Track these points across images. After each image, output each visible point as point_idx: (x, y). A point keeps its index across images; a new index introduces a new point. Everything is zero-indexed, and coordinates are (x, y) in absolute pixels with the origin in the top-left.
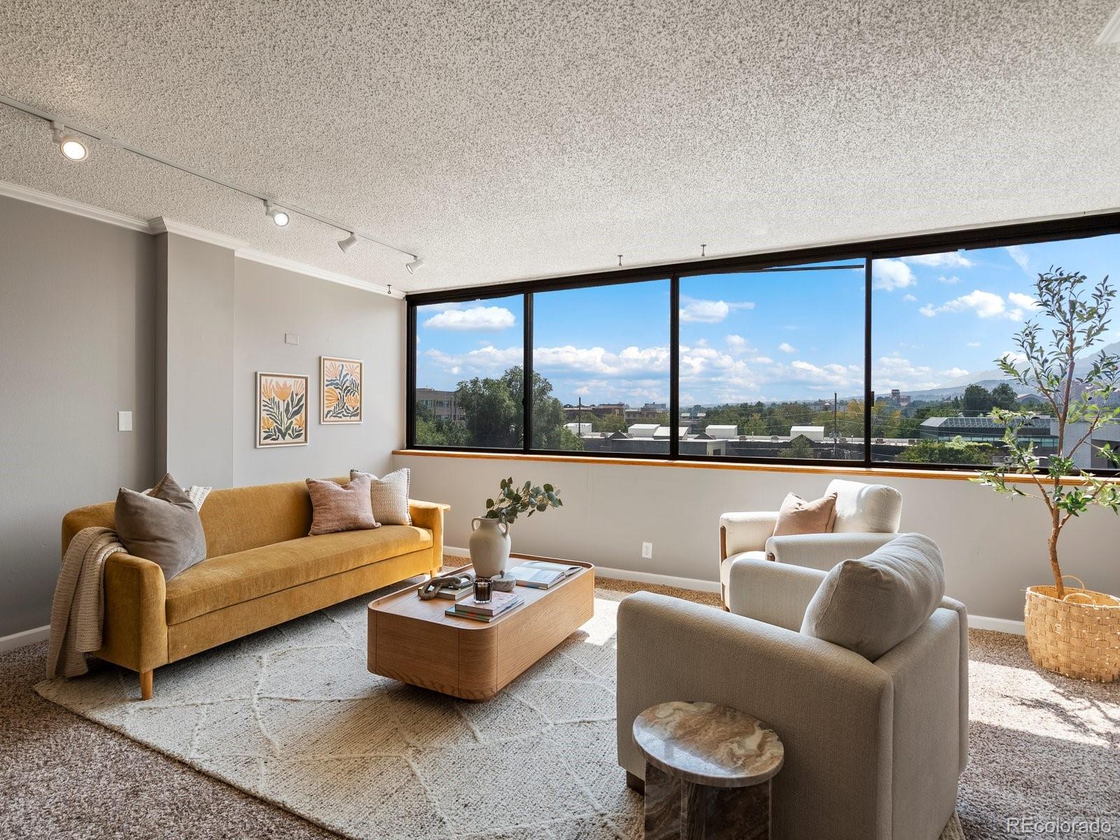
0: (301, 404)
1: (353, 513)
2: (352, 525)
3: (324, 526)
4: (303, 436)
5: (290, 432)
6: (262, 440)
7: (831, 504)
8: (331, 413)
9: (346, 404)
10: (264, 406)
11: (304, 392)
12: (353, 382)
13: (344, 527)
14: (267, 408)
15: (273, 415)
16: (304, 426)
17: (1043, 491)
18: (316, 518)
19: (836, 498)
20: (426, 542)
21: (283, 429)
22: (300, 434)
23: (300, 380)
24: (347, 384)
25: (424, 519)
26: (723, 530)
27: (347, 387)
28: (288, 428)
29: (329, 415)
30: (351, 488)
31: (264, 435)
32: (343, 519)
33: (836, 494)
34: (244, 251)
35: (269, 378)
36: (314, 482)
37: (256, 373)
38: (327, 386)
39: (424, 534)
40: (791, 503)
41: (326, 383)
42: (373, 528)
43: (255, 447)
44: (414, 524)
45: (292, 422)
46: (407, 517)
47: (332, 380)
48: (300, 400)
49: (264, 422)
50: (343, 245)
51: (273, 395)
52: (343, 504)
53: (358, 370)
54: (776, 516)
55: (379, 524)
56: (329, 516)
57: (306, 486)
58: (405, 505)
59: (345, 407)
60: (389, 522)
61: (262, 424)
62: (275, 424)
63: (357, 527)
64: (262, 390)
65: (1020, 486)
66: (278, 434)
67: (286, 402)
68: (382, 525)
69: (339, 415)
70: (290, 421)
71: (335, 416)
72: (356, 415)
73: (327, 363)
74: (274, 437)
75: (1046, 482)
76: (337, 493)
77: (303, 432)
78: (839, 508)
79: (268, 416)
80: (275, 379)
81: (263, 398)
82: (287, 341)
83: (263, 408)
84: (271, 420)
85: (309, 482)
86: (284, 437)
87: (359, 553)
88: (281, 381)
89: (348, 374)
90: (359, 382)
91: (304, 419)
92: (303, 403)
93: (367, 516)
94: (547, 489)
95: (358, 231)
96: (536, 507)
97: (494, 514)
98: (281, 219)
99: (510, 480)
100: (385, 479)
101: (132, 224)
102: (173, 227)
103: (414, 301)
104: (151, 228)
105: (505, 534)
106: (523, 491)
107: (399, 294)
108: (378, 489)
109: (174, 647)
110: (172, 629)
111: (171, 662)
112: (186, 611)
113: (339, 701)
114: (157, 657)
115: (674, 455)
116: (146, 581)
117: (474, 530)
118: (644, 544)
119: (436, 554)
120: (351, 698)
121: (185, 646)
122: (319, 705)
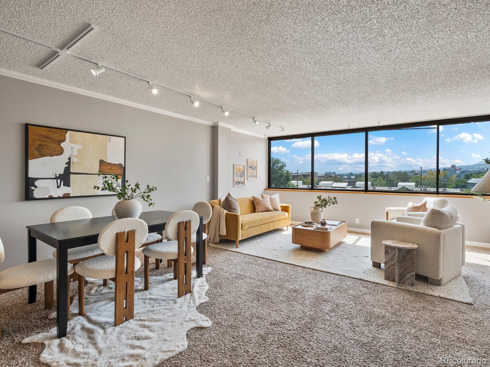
1: (267, 206)
2: (267, 210)
3: (260, 210)
5: (241, 182)
6: (235, 185)
7: (425, 205)
11: (244, 170)
13: (265, 210)
15: (237, 177)
16: (244, 181)
18: (257, 207)
19: (426, 203)
20: (287, 216)
21: (239, 181)
22: (243, 183)
23: (243, 166)
24: (253, 167)
25: (285, 209)
26: (387, 213)
29: (249, 177)
30: (265, 199)
31: (235, 183)
32: (265, 208)
33: (426, 201)
34: (233, 129)
35: (236, 166)
36: (255, 197)
37: (234, 165)
39: (287, 214)
40: (411, 204)
41: (249, 167)
42: (273, 211)
43: (233, 187)
44: (282, 211)
45: (241, 179)
46: (280, 209)
48: (243, 172)
49: (235, 179)
50: (267, 127)
51: (237, 171)
52: (264, 203)
53: (256, 163)
54: (406, 209)
55: (273, 210)
56: (261, 207)
57: (252, 199)
58: (279, 205)
59: (253, 175)
60: (276, 210)
63: (268, 210)
64: (235, 170)
67: (240, 173)
71: (251, 178)
72: (255, 177)
73: (249, 161)
74: (237, 184)
76: (262, 200)
78: (427, 206)
80: (238, 166)
81: (235, 172)
82: (240, 154)
83: (235, 175)
84: (237, 179)
85: (253, 197)
86: (239, 184)
87: (273, 217)
88: (239, 166)
89: (254, 164)
90: (256, 166)
91: (244, 178)
92: (244, 173)
93: (270, 207)
94: (335, 198)
95: (271, 123)
96: (331, 204)
97: (317, 206)
98: (257, 123)
99: (321, 196)
100: (272, 197)
101: (209, 124)
102: (221, 124)
103: (270, 139)
104: (214, 124)
105: (322, 211)
106: (327, 199)
107: (267, 137)
108: (271, 199)
109: (242, 236)
110: (242, 231)
111: (242, 239)
112: (245, 227)
113: (287, 250)
114: (240, 238)
115: (366, 190)
116: (239, 218)
117: (311, 210)
118: (356, 219)
119: (289, 220)
120: (289, 250)
121: (244, 236)
122: (282, 251)
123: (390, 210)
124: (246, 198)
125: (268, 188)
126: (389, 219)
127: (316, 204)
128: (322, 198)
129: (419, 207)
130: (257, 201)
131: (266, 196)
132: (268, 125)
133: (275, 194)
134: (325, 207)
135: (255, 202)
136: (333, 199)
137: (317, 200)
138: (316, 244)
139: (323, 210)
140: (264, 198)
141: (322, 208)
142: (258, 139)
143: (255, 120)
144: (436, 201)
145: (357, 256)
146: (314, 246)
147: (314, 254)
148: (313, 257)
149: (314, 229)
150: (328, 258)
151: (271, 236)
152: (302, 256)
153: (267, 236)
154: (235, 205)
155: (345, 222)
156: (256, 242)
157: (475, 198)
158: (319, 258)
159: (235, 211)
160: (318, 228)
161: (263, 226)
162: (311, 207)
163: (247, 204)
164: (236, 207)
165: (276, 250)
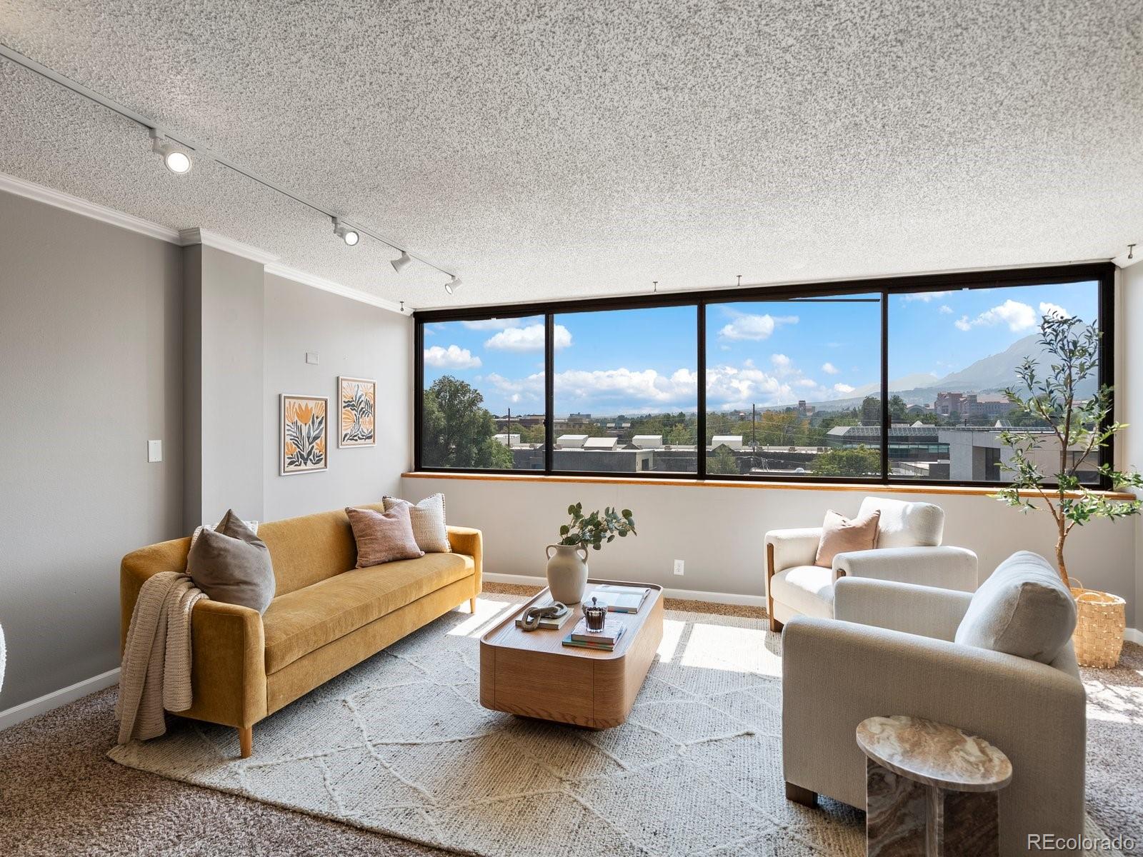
0: (321, 427)
1: (400, 543)
2: (398, 556)
3: (372, 558)
4: (323, 461)
5: (311, 457)
6: (286, 465)
7: (875, 521)
8: (348, 436)
9: (362, 427)
10: (288, 430)
11: (324, 415)
12: (367, 403)
13: (391, 557)
14: (290, 433)
15: (297, 441)
16: (324, 451)
17: (1050, 504)
18: (362, 549)
19: (879, 515)
20: (470, 569)
21: (305, 454)
22: (321, 459)
23: (320, 402)
24: (362, 405)
25: (464, 545)
26: (770, 547)
27: (362, 408)
28: (309, 453)
29: (346, 439)
30: (394, 516)
31: (288, 461)
32: (391, 549)
33: (879, 511)
34: (274, 266)
35: (292, 401)
36: (355, 511)
37: (280, 396)
38: (344, 407)
39: (469, 561)
40: (834, 522)
41: (344, 404)
42: (419, 557)
43: (280, 475)
44: (454, 550)
45: (313, 446)
46: (446, 545)
47: (349, 401)
48: (320, 423)
49: (288, 446)
50: (397, 265)
51: (296, 418)
52: (389, 533)
53: (372, 390)
54: (820, 532)
55: (422, 553)
56: (376, 547)
57: (346, 516)
58: (443, 532)
59: (360, 430)
60: (431, 550)
61: (286, 450)
62: (298, 450)
63: (404, 557)
64: (286, 414)
65: (1032, 501)
66: (300, 460)
67: (308, 425)
68: (426, 552)
69: (355, 438)
70: (311, 446)
71: (351, 439)
72: (370, 438)
73: (345, 384)
74: (297, 463)
75: (1054, 496)
77: (323, 456)
78: (882, 525)
79: (292, 441)
80: (300, 401)
81: (287, 422)
82: (309, 361)
83: (287, 433)
84: (294, 446)
85: (349, 511)
86: (305, 464)
88: (303, 403)
89: (362, 395)
90: (372, 402)
91: (324, 443)
92: (323, 425)
93: (412, 545)
94: (627, 514)
95: (410, 250)
96: (616, 533)
97: (570, 541)
98: (351, 238)
99: (579, 505)
100: (421, 505)
101: (161, 234)
102: (209, 238)
103: (421, 318)
104: (181, 239)
105: (584, 561)
106: (602, 517)
107: (409, 312)
108: (416, 516)
109: (272, 698)
110: (270, 678)
111: (270, 714)
112: (283, 659)
113: (460, 741)
114: (258, 710)
115: (702, 475)
116: (250, 629)
117: (549, 558)
118: (676, 562)
119: (477, 581)
120: (470, 736)
121: (282, 696)
122: (442, 747)
123: (778, 539)
124: (323, 518)
125: (416, 471)
126: (776, 567)
127: (564, 536)
128: (586, 513)
129: (861, 528)
130: (361, 526)
131: (398, 505)
132: (399, 256)
133: (430, 494)
134: (597, 547)
135: (355, 529)
136: (620, 515)
137: (568, 519)
138: (575, 709)
139: (589, 556)
140: (392, 511)
141: (584, 548)
142: (379, 317)
143: (342, 229)
144: (909, 510)
145: (716, 738)
146: (563, 716)
147: (563, 748)
148: (562, 775)
149: (565, 645)
150: (620, 773)
151: (408, 656)
152: (518, 772)
153: (396, 657)
154: (246, 564)
155: (658, 589)
156: (343, 698)
157: (990, 496)
158: (586, 775)
159: (243, 591)
160: (576, 642)
161: (377, 626)
162: (550, 546)
163: (325, 539)
164: (249, 571)
165: (415, 744)
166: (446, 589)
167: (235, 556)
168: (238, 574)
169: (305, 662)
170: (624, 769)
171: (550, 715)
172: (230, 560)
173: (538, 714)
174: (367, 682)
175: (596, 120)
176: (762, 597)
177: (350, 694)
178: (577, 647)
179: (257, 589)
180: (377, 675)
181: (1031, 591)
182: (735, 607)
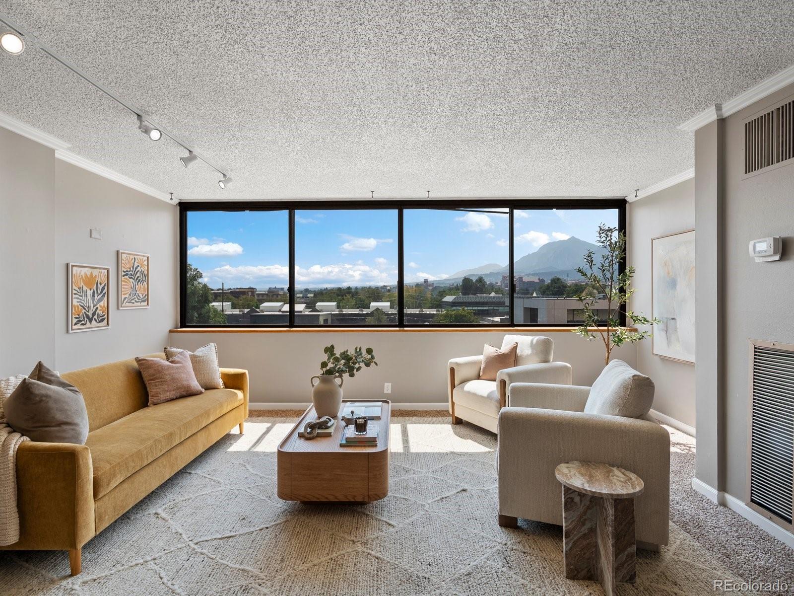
0: (104, 292)
1: (185, 383)
2: (185, 393)
3: (163, 396)
4: (106, 321)
5: (95, 317)
6: (73, 325)
7: (515, 349)
8: (127, 300)
9: (138, 292)
10: (75, 294)
11: (106, 282)
12: (142, 273)
13: (178, 395)
14: (77, 296)
15: (83, 303)
16: (106, 312)
17: (602, 335)
18: (152, 390)
19: (517, 345)
20: (241, 400)
21: (90, 315)
22: (104, 318)
23: (103, 271)
24: (138, 275)
25: (234, 382)
26: (452, 370)
27: (138, 277)
28: (94, 314)
29: (125, 302)
30: (177, 362)
31: (75, 321)
32: (178, 388)
33: (517, 343)
34: (64, 153)
35: (79, 269)
36: (144, 360)
37: (67, 265)
38: (124, 276)
39: (240, 394)
40: (490, 350)
41: (123, 274)
42: (201, 393)
43: (67, 332)
44: (226, 386)
45: (97, 308)
46: (221, 382)
47: (127, 271)
48: (103, 289)
49: (75, 310)
50: (184, 161)
51: (82, 284)
52: (176, 376)
53: (146, 263)
54: (481, 358)
55: (203, 390)
56: (166, 387)
57: (136, 365)
58: (218, 372)
59: (137, 295)
60: (209, 387)
61: (73, 311)
62: (84, 311)
63: (189, 394)
64: (73, 280)
65: (595, 334)
66: (86, 319)
67: (92, 290)
68: (205, 390)
69: (132, 301)
70: (95, 308)
71: (129, 302)
72: (144, 301)
73: (124, 256)
74: (83, 322)
75: (604, 330)
76: (168, 366)
77: (106, 316)
79: (78, 304)
80: (85, 270)
81: (74, 287)
82: (93, 236)
83: (74, 296)
84: (80, 307)
85: (138, 360)
86: (91, 321)
88: (88, 271)
89: (138, 266)
90: (146, 272)
91: (106, 305)
92: (106, 290)
93: (195, 384)
94: (369, 351)
95: (196, 151)
96: (362, 365)
97: (330, 372)
98: (155, 135)
99: (332, 347)
100: (199, 352)
103: (185, 207)
105: (340, 386)
106: (351, 352)
107: (176, 201)
108: (195, 360)
109: (99, 519)
110: (98, 503)
111: (98, 533)
112: (108, 484)
113: (267, 528)
114: (88, 531)
115: (401, 325)
116: (81, 462)
117: (313, 386)
118: (386, 384)
119: (245, 409)
120: (274, 523)
121: (107, 517)
122: (254, 535)
123: (457, 364)
124: (115, 367)
125: (181, 327)
126: (456, 382)
127: (324, 369)
128: (338, 352)
129: (507, 354)
130: (151, 371)
131: (181, 353)
132: (186, 154)
133: (204, 344)
134: (352, 375)
135: (144, 375)
136: (364, 352)
137: (325, 357)
138: (355, 490)
139: (344, 382)
140: (176, 358)
141: (341, 376)
142: (152, 203)
143: (145, 126)
144: (534, 342)
145: (446, 496)
146: (346, 497)
147: (347, 520)
148: (353, 538)
149: (342, 446)
150: (391, 529)
151: (200, 471)
152: (320, 543)
153: (190, 473)
154: (66, 407)
155: (388, 402)
156: (154, 512)
157: (574, 331)
158: (370, 535)
159: (64, 431)
160: (350, 443)
161: (178, 451)
162: (313, 377)
163: (119, 384)
164: (70, 413)
165: (230, 537)
166: (226, 416)
167: (56, 401)
168: (59, 416)
169: (125, 485)
170: (394, 527)
171: (336, 498)
172: (51, 404)
173: (327, 498)
174: (171, 496)
175: (380, 68)
176: (447, 404)
177: (160, 507)
178: (349, 446)
179: (77, 428)
180: (178, 489)
181: (637, 380)
182: (426, 412)
